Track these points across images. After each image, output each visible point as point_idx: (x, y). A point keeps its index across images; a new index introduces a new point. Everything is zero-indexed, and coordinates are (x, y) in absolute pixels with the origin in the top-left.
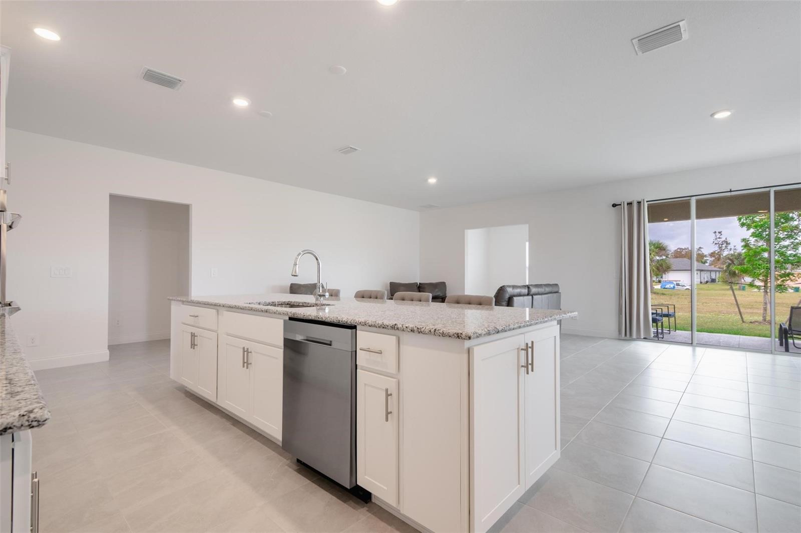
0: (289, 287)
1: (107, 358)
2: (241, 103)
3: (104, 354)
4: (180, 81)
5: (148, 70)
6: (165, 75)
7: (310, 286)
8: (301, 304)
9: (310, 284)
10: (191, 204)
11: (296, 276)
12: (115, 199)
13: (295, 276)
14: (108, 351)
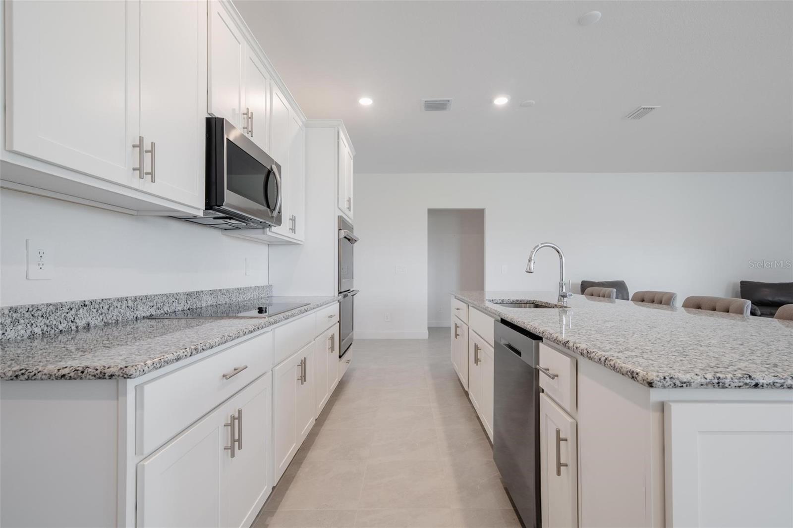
0: (580, 286)
1: (427, 337)
2: (501, 101)
3: (424, 334)
4: (449, 101)
5: (426, 101)
6: (437, 101)
7: (606, 284)
8: (544, 305)
9: (606, 282)
10: (485, 209)
11: (531, 272)
12: (432, 213)
13: (529, 272)
14: (427, 332)
